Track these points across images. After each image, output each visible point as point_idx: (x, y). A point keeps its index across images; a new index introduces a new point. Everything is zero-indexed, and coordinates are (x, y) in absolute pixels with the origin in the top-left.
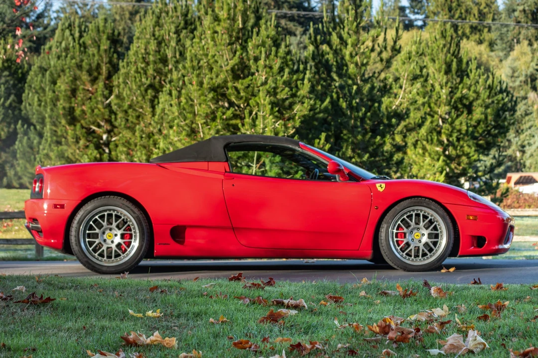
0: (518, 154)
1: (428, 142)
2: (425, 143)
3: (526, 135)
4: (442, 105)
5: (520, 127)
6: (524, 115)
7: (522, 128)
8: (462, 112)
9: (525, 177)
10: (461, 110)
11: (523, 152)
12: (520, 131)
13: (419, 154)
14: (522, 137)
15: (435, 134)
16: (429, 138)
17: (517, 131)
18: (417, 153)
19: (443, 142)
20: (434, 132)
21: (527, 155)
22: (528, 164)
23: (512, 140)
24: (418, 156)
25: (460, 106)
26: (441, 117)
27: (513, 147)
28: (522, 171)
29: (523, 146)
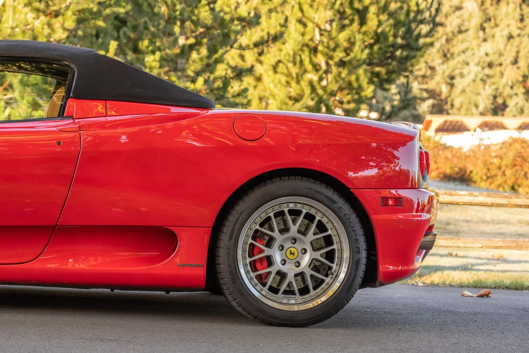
0: (444, 89)
1: (295, 64)
2: (290, 65)
3: (458, 62)
4: (321, 9)
5: (448, 50)
6: (456, 32)
7: (451, 51)
8: (352, 21)
9: (452, 122)
10: (351, 17)
11: (452, 86)
12: (449, 55)
13: (280, 82)
14: (452, 63)
15: (307, 52)
16: (298, 59)
17: (445, 56)
18: (277, 81)
19: (320, 66)
20: (305, 49)
21: (457, 90)
22: (457, 103)
23: (437, 68)
24: (279, 86)
25: (348, 11)
26: (318, 26)
27: (438, 78)
28: (448, 114)
29: (452, 78)
